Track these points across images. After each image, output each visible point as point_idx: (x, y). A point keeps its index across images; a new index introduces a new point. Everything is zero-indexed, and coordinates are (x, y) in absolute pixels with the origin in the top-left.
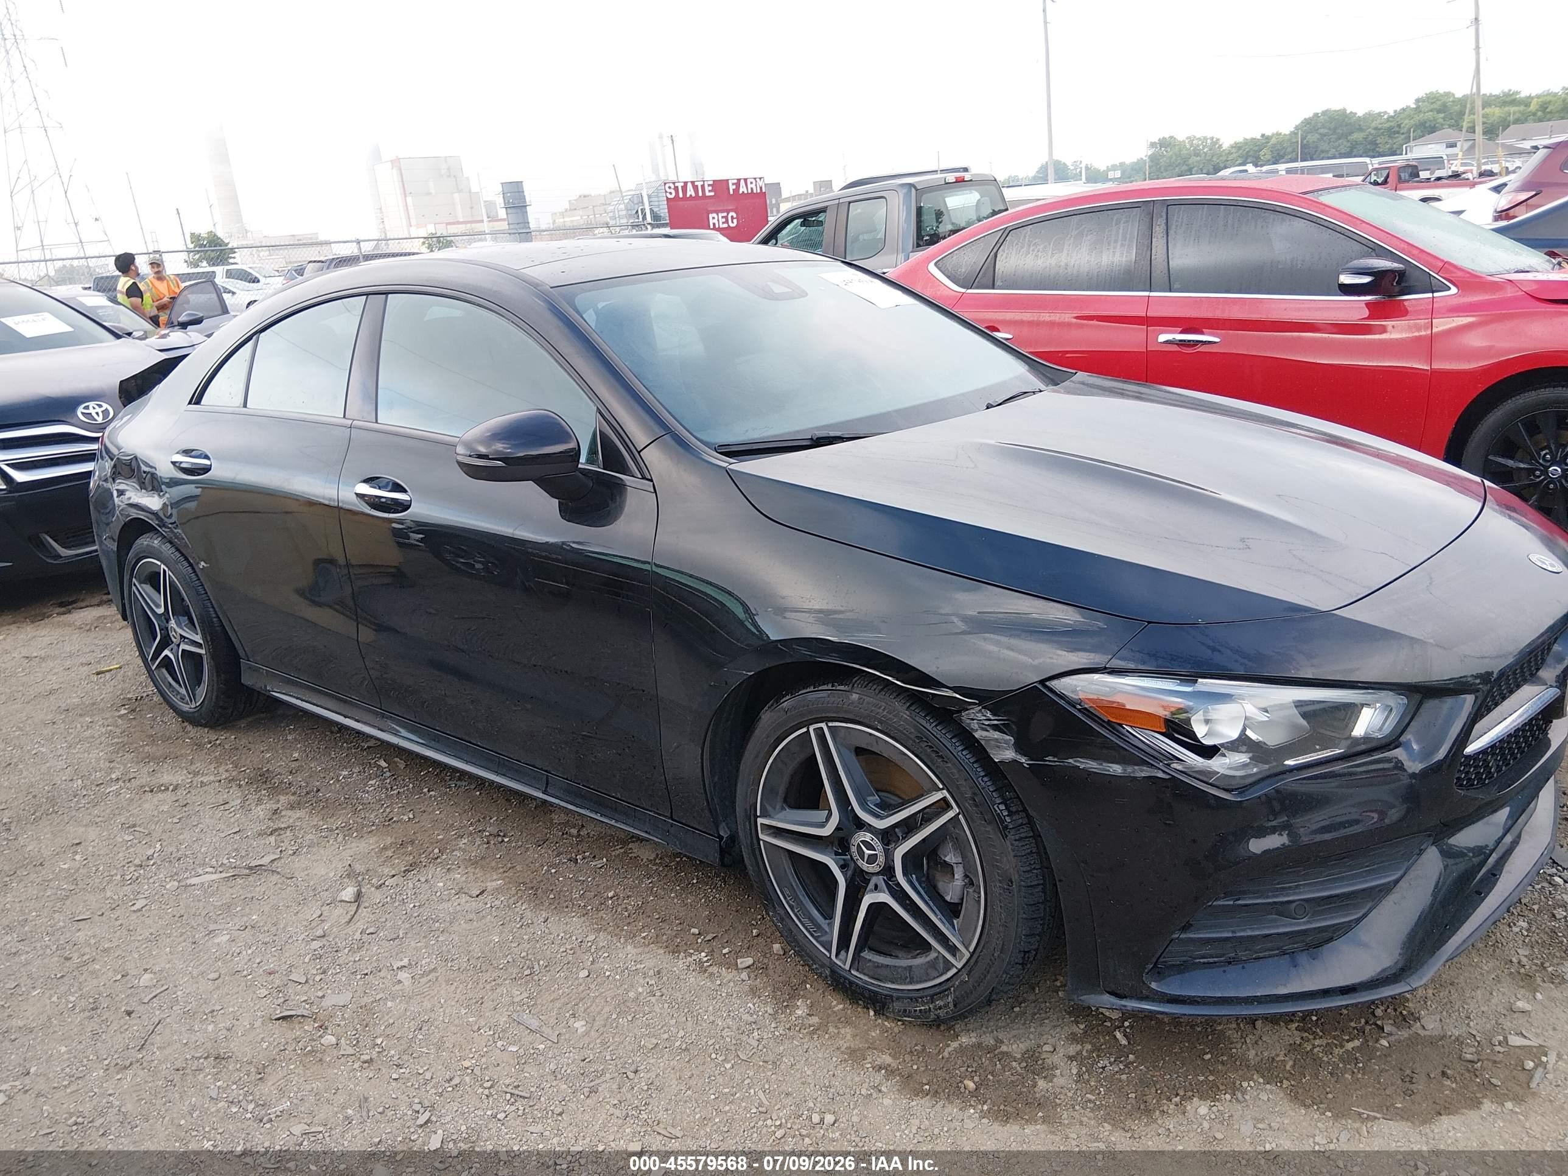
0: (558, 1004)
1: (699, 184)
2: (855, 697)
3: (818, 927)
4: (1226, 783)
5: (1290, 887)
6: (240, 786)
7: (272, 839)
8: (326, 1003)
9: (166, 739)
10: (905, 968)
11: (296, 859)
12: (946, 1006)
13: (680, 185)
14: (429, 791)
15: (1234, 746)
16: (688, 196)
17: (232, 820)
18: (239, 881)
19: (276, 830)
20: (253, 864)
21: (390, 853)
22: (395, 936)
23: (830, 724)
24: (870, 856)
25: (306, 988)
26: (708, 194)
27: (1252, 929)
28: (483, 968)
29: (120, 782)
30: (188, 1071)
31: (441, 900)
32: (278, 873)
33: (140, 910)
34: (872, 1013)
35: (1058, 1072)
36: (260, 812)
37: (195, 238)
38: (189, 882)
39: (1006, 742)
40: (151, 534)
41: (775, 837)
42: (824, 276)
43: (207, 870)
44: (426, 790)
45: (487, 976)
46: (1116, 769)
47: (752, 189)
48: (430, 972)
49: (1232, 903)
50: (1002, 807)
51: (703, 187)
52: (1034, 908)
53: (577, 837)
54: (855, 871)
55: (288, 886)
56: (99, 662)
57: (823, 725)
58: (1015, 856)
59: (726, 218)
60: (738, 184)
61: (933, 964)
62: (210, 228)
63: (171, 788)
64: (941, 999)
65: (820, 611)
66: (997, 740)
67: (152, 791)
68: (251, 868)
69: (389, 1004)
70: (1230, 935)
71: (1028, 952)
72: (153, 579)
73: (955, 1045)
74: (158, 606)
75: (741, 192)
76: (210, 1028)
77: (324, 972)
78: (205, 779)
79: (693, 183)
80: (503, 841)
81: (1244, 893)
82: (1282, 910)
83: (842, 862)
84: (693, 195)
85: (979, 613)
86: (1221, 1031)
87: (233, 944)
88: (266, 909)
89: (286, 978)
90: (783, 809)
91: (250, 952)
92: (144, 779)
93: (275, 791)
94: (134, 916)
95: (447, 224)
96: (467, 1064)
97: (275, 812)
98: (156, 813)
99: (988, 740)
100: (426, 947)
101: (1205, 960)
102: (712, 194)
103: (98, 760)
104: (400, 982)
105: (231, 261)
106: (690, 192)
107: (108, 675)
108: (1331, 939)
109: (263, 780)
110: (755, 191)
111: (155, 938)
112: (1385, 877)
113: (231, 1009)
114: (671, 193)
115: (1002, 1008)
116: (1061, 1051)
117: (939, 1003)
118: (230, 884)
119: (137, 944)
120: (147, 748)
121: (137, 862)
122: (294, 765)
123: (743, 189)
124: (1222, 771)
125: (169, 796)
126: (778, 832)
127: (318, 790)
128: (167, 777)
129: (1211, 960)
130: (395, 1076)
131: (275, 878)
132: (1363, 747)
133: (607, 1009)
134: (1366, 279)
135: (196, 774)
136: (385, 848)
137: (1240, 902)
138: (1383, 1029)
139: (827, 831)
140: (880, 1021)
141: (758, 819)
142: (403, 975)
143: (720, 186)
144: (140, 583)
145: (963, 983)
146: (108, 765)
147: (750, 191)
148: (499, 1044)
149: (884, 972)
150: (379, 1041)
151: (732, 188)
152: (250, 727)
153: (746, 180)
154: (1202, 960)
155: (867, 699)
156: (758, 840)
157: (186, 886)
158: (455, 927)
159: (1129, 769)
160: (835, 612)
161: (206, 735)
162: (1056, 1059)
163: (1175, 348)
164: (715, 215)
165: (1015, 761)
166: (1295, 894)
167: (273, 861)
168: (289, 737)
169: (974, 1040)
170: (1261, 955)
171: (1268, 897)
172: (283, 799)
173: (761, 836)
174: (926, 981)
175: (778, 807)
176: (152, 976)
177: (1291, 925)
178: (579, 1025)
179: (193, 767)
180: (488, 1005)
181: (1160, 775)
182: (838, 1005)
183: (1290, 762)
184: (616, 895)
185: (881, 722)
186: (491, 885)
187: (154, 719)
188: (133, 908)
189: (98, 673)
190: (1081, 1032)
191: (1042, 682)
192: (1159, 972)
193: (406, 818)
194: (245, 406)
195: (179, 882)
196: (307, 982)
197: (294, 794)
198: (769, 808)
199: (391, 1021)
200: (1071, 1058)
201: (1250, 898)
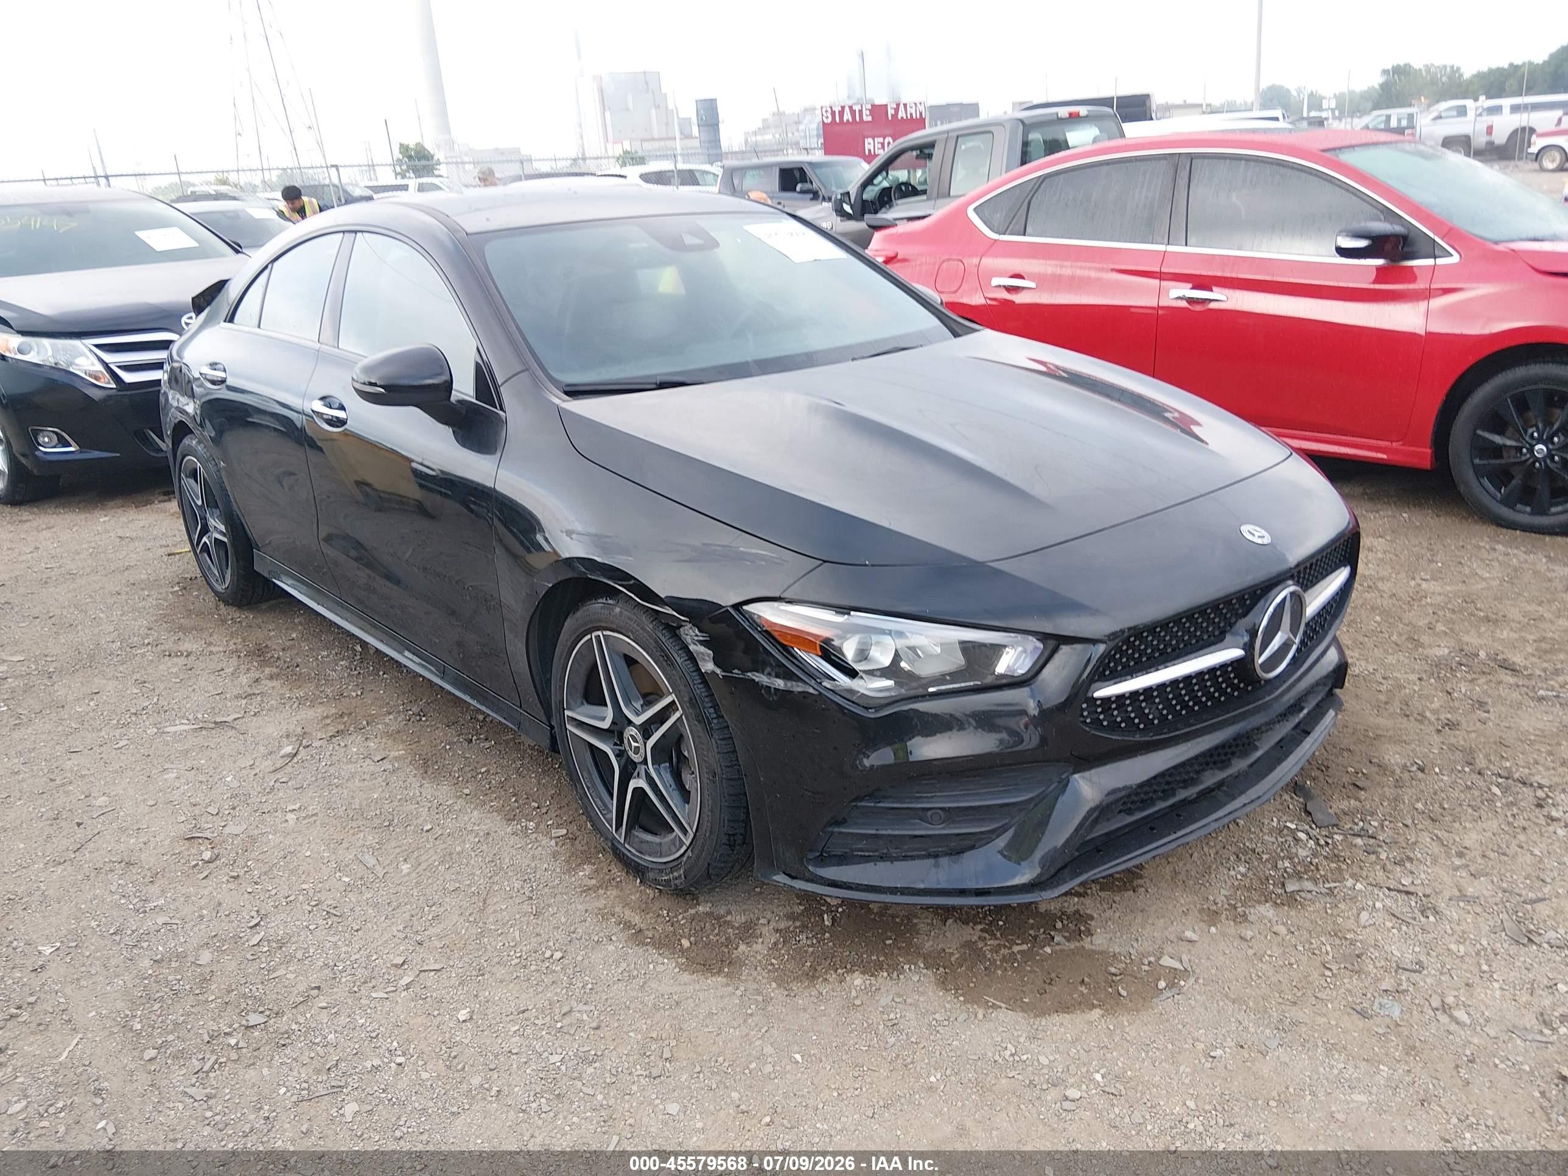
0: (398, 850)
1: (857, 108)
2: (618, 610)
3: (605, 805)
4: (867, 703)
5: (926, 797)
6: (239, 657)
7: (244, 702)
8: (227, 830)
9: (199, 614)
10: (657, 844)
11: (255, 719)
12: (680, 876)
13: (837, 109)
14: (384, 674)
15: (884, 673)
16: (845, 120)
17: (221, 684)
18: (204, 732)
19: (250, 695)
20: (218, 720)
21: (328, 721)
22: (299, 786)
23: (605, 633)
24: (635, 747)
25: (215, 818)
26: (865, 118)
27: (893, 829)
28: (355, 818)
29: (150, 647)
30: (103, 871)
31: (350, 762)
32: (236, 729)
33: (119, 748)
34: (638, 881)
35: (760, 940)
36: (244, 679)
37: (404, 149)
38: (166, 730)
39: (709, 656)
40: (190, 436)
41: (577, 728)
42: (746, 227)
43: (183, 721)
44: (381, 673)
45: (354, 824)
46: (780, 683)
47: (911, 114)
48: (312, 815)
49: (872, 805)
50: (712, 710)
51: (861, 112)
52: (734, 798)
53: (482, 722)
54: (627, 760)
55: (239, 739)
56: (175, 546)
57: (599, 633)
58: (718, 753)
59: (883, 144)
60: (897, 110)
61: (673, 842)
62: (419, 140)
63: (185, 654)
64: (676, 871)
65: (595, 535)
66: (703, 654)
67: (170, 655)
68: (216, 723)
69: (270, 837)
70: (873, 832)
71: (734, 835)
72: (194, 474)
73: (693, 911)
74: (198, 499)
75: (899, 118)
76: (132, 841)
77: (234, 808)
78: (214, 649)
79: (851, 108)
80: (421, 720)
81: (885, 797)
82: (922, 814)
83: (618, 752)
84: (850, 120)
85: (703, 544)
86: (916, 924)
87: (177, 780)
88: (214, 756)
89: (203, 810)
90: (582, 704)
91: (186, 787)
92: (169, 645)
93: (264, 663)
94: (114, 752)
95: (642, 140)
96: (305, 886)
97: (257, 681)
98: (166, 674)
99: (699, 653)
100: (319, 797)
101: (862, 854)
102: (870, 119)
103: (140, 627)
104: (287, 821)
105: (436, 172)
106: (847, 116)
107: (177, 556)
108: (972, 848)
109: (260, 654)
110: (914, 117)
111: (122, 771)
112: (1015, 797)
113: (153, 829)
114: (827, 117)
115: (746, 887)
116: (773, 924)
117: (676, 874)
118: (195, 734)
119: (107, 773)
120: (182, 620)
121: (133, 711)
122: (288, 644)
123: (901, 114)
124: (862, 691)
125: (181, 661)
126: (581, 725)
127: (298, 666)
128: (187, 646)
129: (867, 854)
130: (249, 890)
131: (232, 733)
132: (1004, 681)
133: (433, 858)
134: (1362, 243)
135: (210, 644)
136: (327, 717)
137: (879, 805)
138: (1053, 938)
139: (605, 725)
140: (643, 888)
141: (566, 712)
142: (291, 817)
143: (878, 110)
144: (187, 477)
145: (689, 857)
146: (146, 631)
147: (909, 117)
148: (338, 874)
149: (644, 846)
150: (249, 863)
151: (891, 112)
152: (271, 609)
153: (905, 105)
154: (859, 853)
155: (626, 613)
156: (566, 729)
157: (164, 733)
158: (349, 784)
159: (789, 684)
160: (606, 537)
161: (233, 613)
162: (765, 930)
163: (1184, 304)
164: (870, 140)
165: (713, 672)
166: (929, 802)
167: (235, 719)
168: (296, 621)
169: (708, 909)
170: (909, 854)
171: (904, 803)
172: (267, 670)
173: (568, 727)
174: (669, 855)
175: (579, 702)
176: (107, 798)
177: (927, 829)
178: (405, 868)
179: (211, 639)
180: (345, 845)
181: (811, 691)
182: (617, 871)
183: (931, 690)
184: (488, 771)
185: (632, 632)
186: (393, 754)
187: (198, 597)
188: (116, 746)
189: (169, 555)
190: (799, 912)
191: (737, 606)
192: (823, 860)
193: (354, 694)
194: (259, 327)
195: (158, 729)
196: (217, 814)
197: (277, 667)
198: (572, 702)
199: (266, 850)
200: (777, 931)
201: (889, 802)
